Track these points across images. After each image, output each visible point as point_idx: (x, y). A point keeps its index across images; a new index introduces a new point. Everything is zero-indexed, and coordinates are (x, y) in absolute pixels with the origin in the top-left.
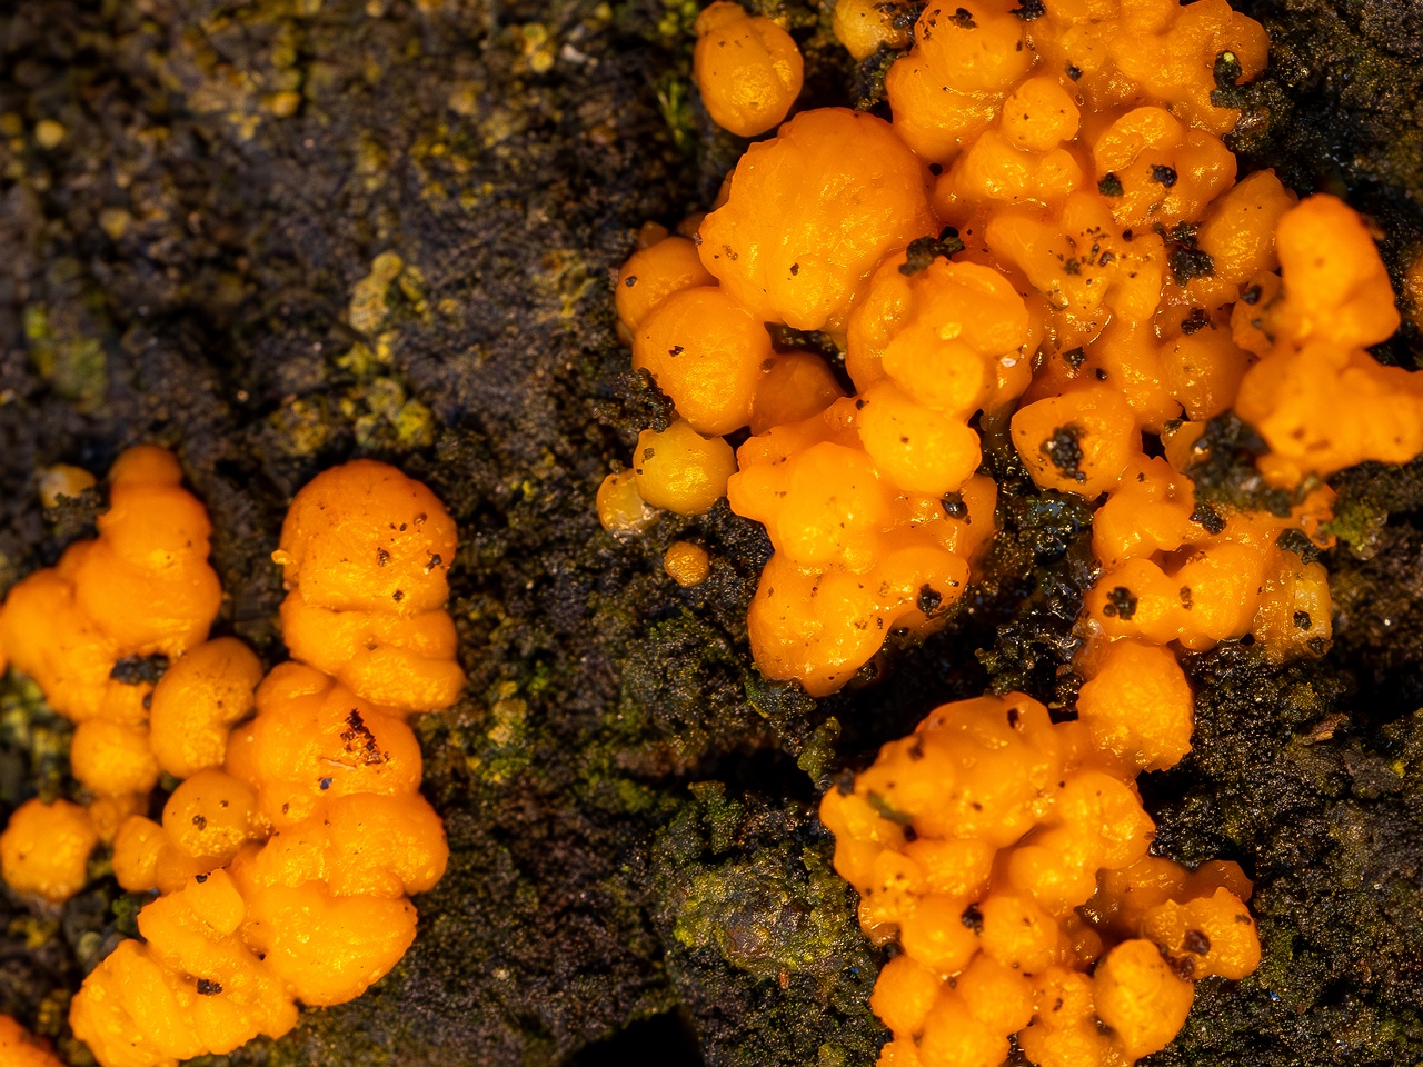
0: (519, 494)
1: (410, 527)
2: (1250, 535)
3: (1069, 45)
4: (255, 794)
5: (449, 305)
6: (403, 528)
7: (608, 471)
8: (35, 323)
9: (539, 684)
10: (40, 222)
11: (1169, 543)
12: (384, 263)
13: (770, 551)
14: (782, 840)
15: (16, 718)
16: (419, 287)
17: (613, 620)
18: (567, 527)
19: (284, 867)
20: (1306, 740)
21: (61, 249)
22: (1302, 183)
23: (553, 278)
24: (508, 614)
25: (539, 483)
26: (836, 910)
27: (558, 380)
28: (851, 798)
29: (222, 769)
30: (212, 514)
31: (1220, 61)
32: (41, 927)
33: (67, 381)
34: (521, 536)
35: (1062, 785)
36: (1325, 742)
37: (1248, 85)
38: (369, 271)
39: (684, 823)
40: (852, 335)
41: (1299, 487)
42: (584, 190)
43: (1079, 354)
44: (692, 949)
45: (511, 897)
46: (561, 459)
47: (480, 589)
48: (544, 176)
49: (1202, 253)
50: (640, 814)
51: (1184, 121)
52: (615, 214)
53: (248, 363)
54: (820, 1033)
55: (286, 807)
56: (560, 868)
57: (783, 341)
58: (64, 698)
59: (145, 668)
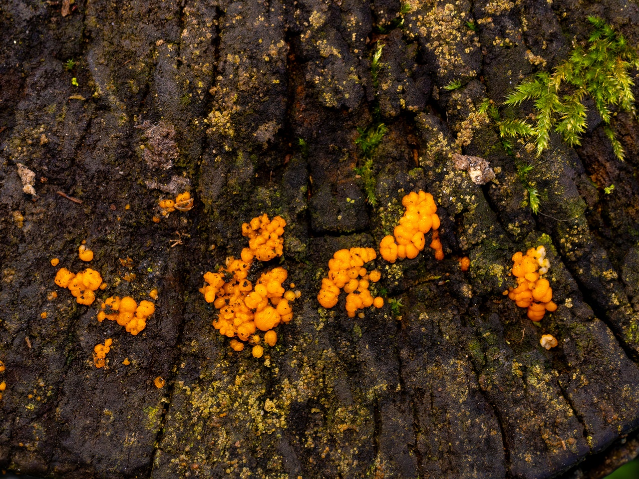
0: (310, 299)
1: (321, 298)
2: (230, 270)
3: (232, 328)
4: (347, 274)
5: (312, 322)
7: (299, 298)
8: (360, 335)
9: (314, 278)
10: (357, 346)
11: (239, 271)
12: (318, 329)
13: (282, 284)
14: (290, 253)
15: (375, 292)
16: (315, 326)
17: (303, 282)
18: (305, 294)
19: (346, 265)
20: (231, 246)
21: (355, 343)
22: (212, 305)
23: (299, 322)
24: (315, 286)
25: (307, 299)
26: (286, 243)
27: (302, 310)
28: (278, 253)
29: (350, 278)
30: (345, 307)
31: (217, 321)
32: (378, 268)
33: (359, 328)
34: (311, 294)
35: (257, 249)
36: (229, 245)
37: (216, 318)
38: (320, 329)
39: (301, 257)
40: (266, 304)
41: (221, 272)
42: (293, 331)
43: (242, 295)
44: (304, 244)
45: (323, 255)
46: (304, 301)
47: (317, 290)
48: (297, 333)
49: (225, 301)
50: (307, 260)
51: (223, 316)
52: (291, 327)
53: (337, 323)
54: (293, 230)
55: (344, 272)
56: (317, 257)
57: (274, 306)
58: (368, 292)
59: (356, 292)
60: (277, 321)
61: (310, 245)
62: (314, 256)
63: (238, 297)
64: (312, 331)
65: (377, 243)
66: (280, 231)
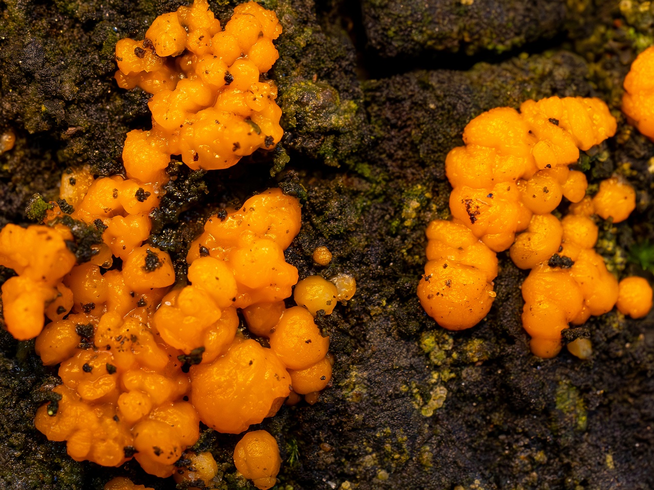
0: (389, 302)
1: (435, 294)
2: (86, 216)
3: (115, 430)
4: (521, 199)
5: (404, 388)
6: (438, 294)
7: (348, 302)
8: (582, 422)
9: (395, 223)
10: (574, 464)
11: (119, 218)
12: (428, 413)
13: (286, 252)
14: (304, 134)
15: (619, 259)
16: (415, 399)
17: (358, 241)
18: (371, 284)
19: (514, 165)
20: (79, 128)
21: (566, 450)
22: (32, 350)
23: (357, 390)
24: (403, 254)
25: (379, 304)
26: (287, 99)
27: (363, 346)
28: (268, 135)
29: (534, 213)
30: (520, 322)
31: (55, 412)
32: (624, 170)
33: (574, 394)
34: (391, 285)
35: (181, 126)
36: (71, 126)
37: (45, 401)
38: (435, 411)
39: (344, 150)
40: (233, 332)
41: (57, 223)
42: (337, 425)
43: (140, 304)
44: (351, 100)
45: (423, 137)
46: (368, 313)
47: (413, 267)
48: (353, 434)
49: (79, 334)
50: (363, 162)
51: (76, 390)
52: (326, 411)
53: (494, 385)
54: (305, 52)
55: (509, 189)
56: (401, 146)
57: (264, 339)
58: (597, 261)
59: (559, 262)
60: (282, 390)
61: (367, 104)
62: (386, 145)
63: (124, 316)
64: (406, 420)
65: (609, 83)
66: (266, 54)
